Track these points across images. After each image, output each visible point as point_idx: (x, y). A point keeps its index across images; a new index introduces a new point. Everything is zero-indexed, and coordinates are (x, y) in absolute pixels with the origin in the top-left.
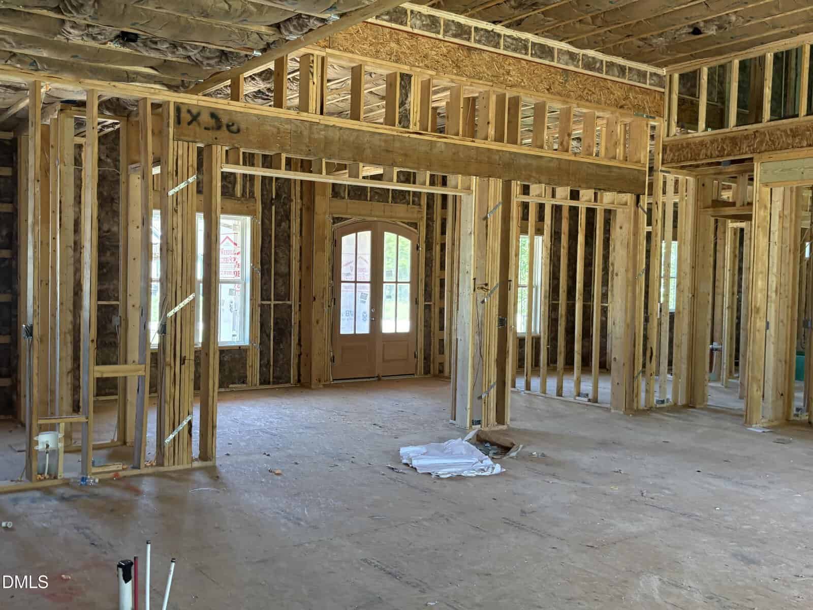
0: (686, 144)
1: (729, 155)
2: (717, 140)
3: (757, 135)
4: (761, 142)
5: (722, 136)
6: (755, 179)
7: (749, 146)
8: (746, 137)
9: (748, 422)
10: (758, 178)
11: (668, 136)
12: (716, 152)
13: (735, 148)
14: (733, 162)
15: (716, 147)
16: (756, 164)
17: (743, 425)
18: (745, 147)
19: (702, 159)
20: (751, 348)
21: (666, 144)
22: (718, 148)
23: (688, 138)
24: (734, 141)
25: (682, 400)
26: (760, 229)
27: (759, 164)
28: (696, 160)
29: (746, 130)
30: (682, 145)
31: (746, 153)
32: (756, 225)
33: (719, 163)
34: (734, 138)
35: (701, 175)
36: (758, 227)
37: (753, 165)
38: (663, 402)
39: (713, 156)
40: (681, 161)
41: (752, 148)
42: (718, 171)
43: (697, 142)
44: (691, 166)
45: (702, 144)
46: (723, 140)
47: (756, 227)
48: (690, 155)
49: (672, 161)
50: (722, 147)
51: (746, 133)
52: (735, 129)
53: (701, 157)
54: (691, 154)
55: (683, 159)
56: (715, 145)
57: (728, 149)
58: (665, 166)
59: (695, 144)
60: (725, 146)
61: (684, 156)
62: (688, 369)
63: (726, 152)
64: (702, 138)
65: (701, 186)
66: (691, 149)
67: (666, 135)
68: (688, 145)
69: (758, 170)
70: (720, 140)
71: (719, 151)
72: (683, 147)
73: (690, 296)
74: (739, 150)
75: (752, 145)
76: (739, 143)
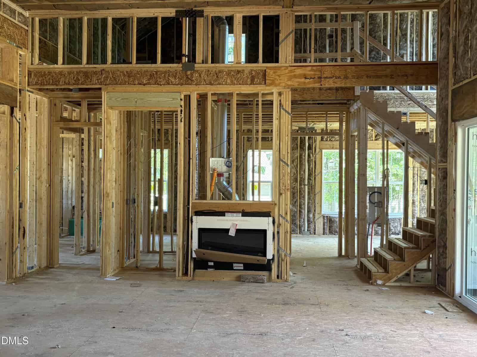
0: (48, 72)
1: (82, 84)
2: (73, 73)
3: (103, 72)
4: (107, 78)
5: (78, 70)
6: (103, 103)
7: (97, 80)
8: (95, 73)
9: (103, 275)
10: (106, 103)
11: (32, 64)
12: (73, 81)
13: (87, 79)
14: (81, 90)
15: (72, 78)
16: (103, 92)
17: (100, 277)
18: (94, 80)
19: (61, 85)
20: (104, 222)
21: (31, 70)
22: (74, 78)
23: (50, 68)
24: (86, 74)
25: (44, 264)
26: (108, 138)
27: (106, 93)
28: (57, 85)
29: (95, 68)
30: (45, 72)
31: (96, 84)
32: (105, 136)
33: (70, 90)
34: (86, 72)
35: (53, 97)
36: (107, 137)
37: (102, 93)
38: (32, 268)
39: (70, 84)
40: (44, 85)
41: (100, 81)
42: (66, 96)
43: (58, 72)
44: (47, 89)
45: (61, 73)
46: (78, 73)
47: (105, 137)
48: (51, 81)
49: (37, 84)
50: (77, 78)
51: (95, 70)
52: (87, 66)
53: (61, 83)
54: (53, 80)
55: (45, 84)
56: (72, 76)
57: (82, 80)
58: (31, 87)
59: (55, 73)
60: (79, 78)
61: (47, 82)
62: (47, 240)
63: (80, 82)
64: (62, 70)
65: (53, 105)
66: (52, 76)
67: (30, 64)
68: (50, 73)
69: (105, 96)
70: (75, 72)
71: (75, 81)
72: (45, 74)
73: (48, 185)
74: (91, 82)
75: (100, 79)
76: (90, 77)
